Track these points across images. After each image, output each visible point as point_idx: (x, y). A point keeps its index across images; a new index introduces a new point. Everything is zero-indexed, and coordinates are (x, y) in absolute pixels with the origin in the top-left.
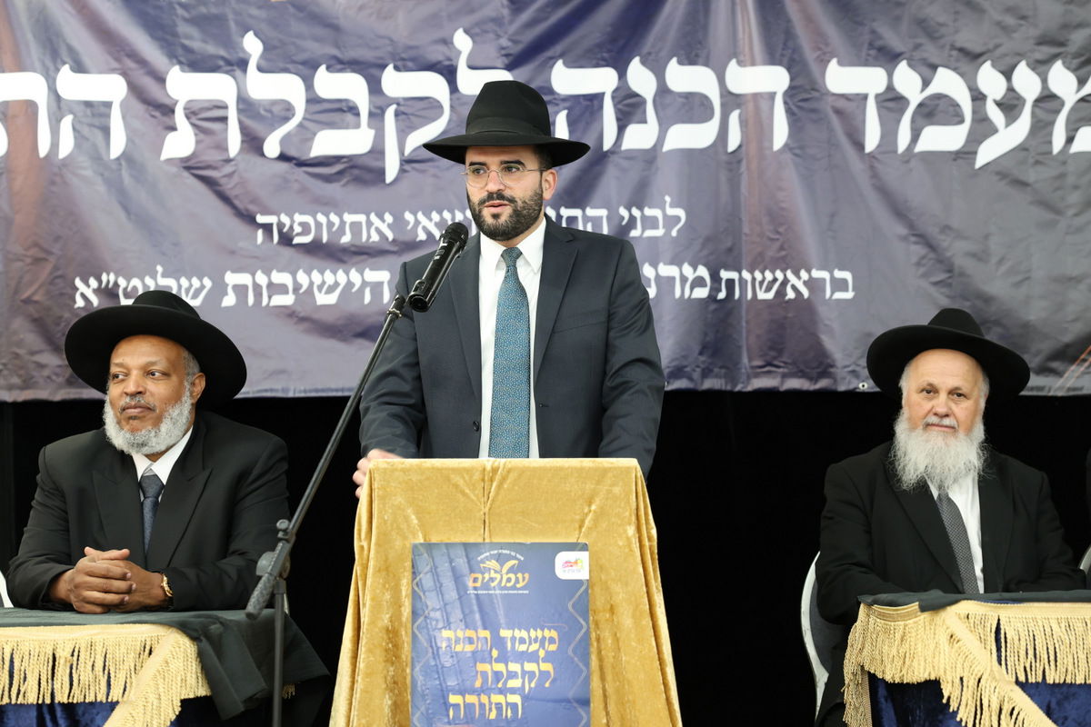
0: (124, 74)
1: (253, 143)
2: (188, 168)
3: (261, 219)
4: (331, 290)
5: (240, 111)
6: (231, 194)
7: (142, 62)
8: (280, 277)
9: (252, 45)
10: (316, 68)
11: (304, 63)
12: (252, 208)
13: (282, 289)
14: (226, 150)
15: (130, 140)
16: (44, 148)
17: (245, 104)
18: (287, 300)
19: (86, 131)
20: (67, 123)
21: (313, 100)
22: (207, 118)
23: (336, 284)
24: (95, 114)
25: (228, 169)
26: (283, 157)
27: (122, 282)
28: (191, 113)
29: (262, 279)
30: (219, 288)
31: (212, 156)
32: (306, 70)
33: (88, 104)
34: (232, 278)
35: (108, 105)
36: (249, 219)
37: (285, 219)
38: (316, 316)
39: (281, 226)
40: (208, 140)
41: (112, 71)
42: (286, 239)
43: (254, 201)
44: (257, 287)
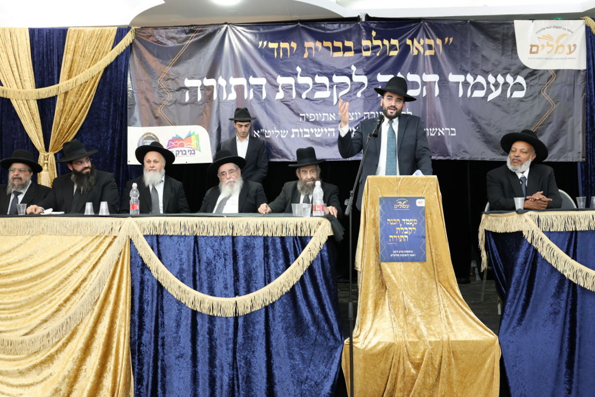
0: (266, 78)
1: (299, 95)
2: (282, 102)
3: (301, 115)
4: (319, 133)
5: (295, 87)
6: (293, 108)
7: (270, 74)
8: (306, 130)
9: (299, 69)
10: (315, 75)
11: (312, 74)
12: (299, 112)
13: (307, 133)
14: (292, 97)
15: (267, 95)
16: (246, 97)
17: (297, 85)
18: (308, 136)
19: (256, 92)
20: (252, 90)
21: (314, 83)
22: (287, 88)
23: (321, 132)
24: (258, 88)
25: (292, 102)
26: (307, 99)
27: (266, 131)
28: (283, 87)
29: (301, 130)
30: (291, 133)
31: (288, 99)
32: (313, 75)
33: (257, 85)
34: (293, 130)
35: (262, 85)
36: (298, 115)
37: (307, 115)
38: (315, 140)
39: (306, 116)
40: (288, 94)
41: (263, 77)
42: (307, 120)
43: (300, 110)
44: (300, 132)
